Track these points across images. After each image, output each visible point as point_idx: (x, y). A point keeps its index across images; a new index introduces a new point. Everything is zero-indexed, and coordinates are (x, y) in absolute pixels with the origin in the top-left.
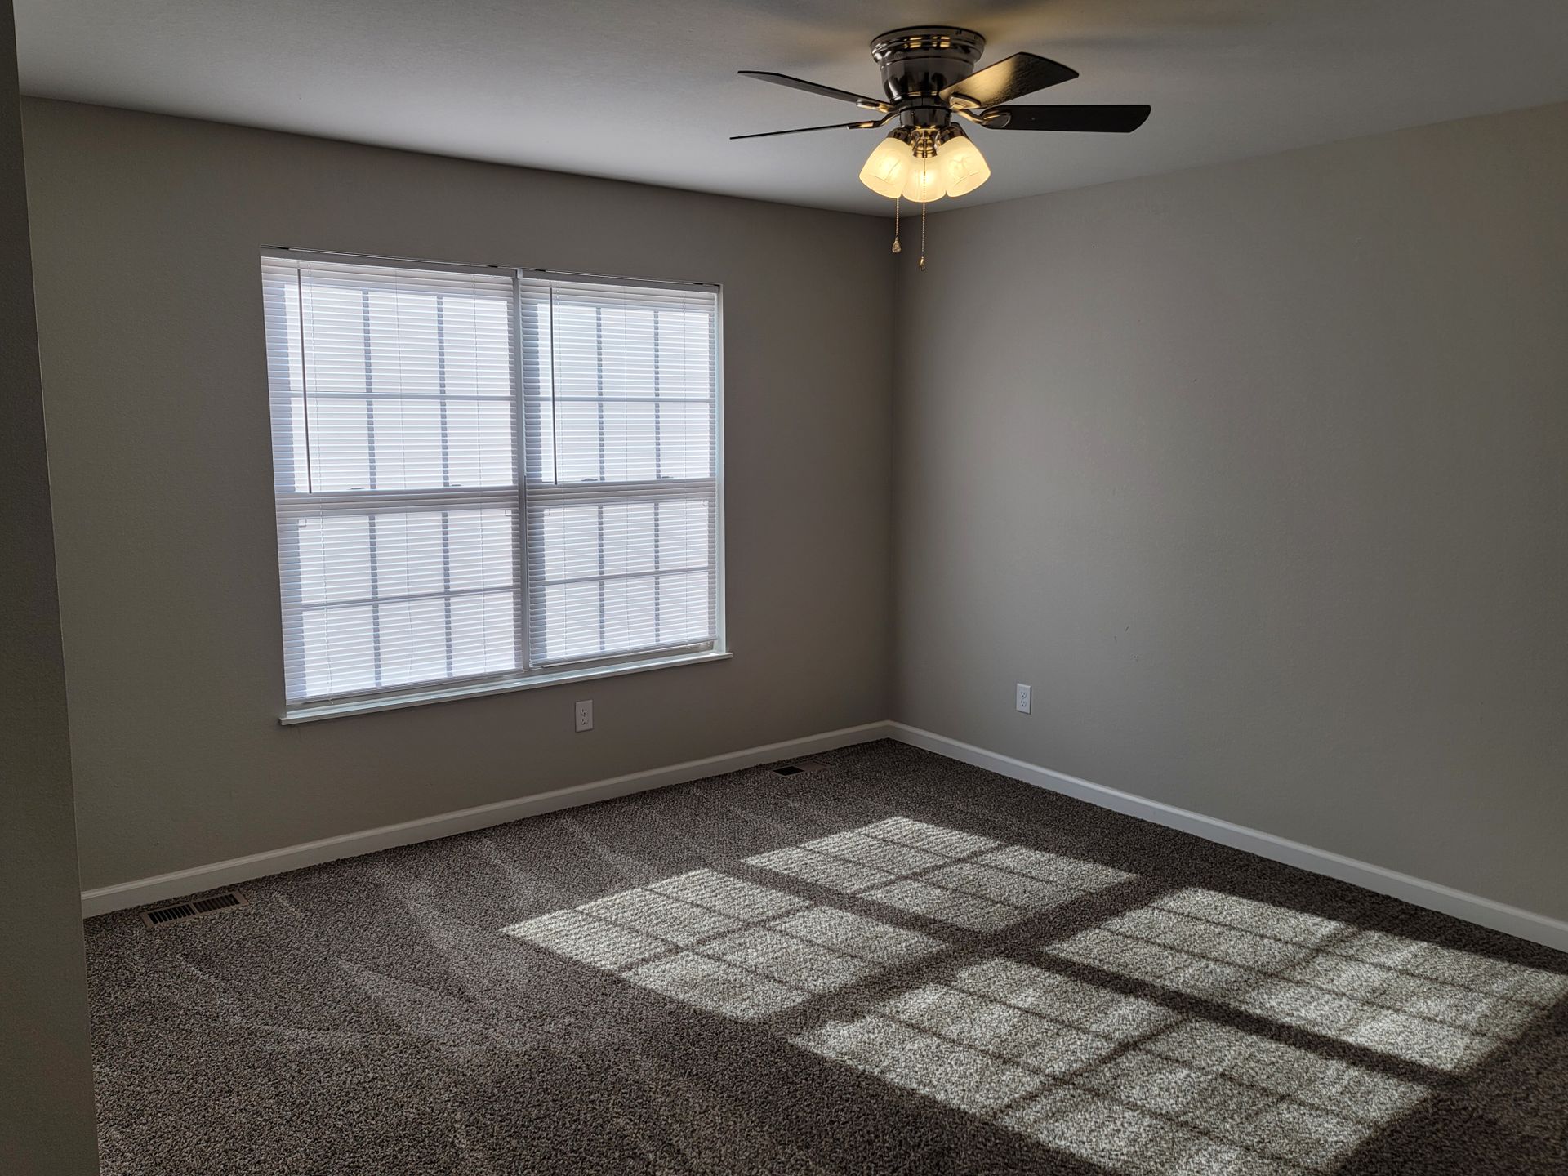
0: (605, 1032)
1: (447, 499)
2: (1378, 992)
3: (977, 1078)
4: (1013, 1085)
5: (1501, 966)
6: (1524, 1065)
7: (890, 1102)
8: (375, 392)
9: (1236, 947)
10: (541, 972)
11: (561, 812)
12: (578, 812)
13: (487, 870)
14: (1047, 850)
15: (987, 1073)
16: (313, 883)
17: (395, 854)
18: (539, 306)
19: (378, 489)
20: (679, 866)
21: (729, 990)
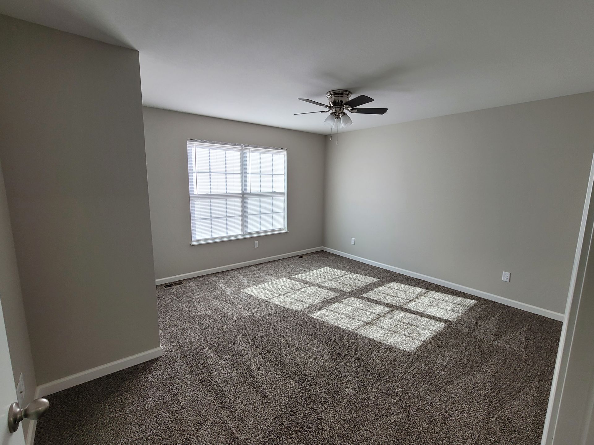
0: (265, 312)
1: (227, 196)
2: (431, 303)
3: (347, 321)
4: (355, 323)
5: (457, 297)
6: (463, 317)
7: (329, 326)
8: (211, 172)
9: (401, 294)
10: (250, 299)
11: (251, 265)
12: (256, 265)
13: (236, 278)
14: (359, 274)
15: (349, 320)
16: (198, 280)
17: (216, 274)
18: (247, 153)
19: (212, 193)
20: (278, 277)
21: (292, 303)
